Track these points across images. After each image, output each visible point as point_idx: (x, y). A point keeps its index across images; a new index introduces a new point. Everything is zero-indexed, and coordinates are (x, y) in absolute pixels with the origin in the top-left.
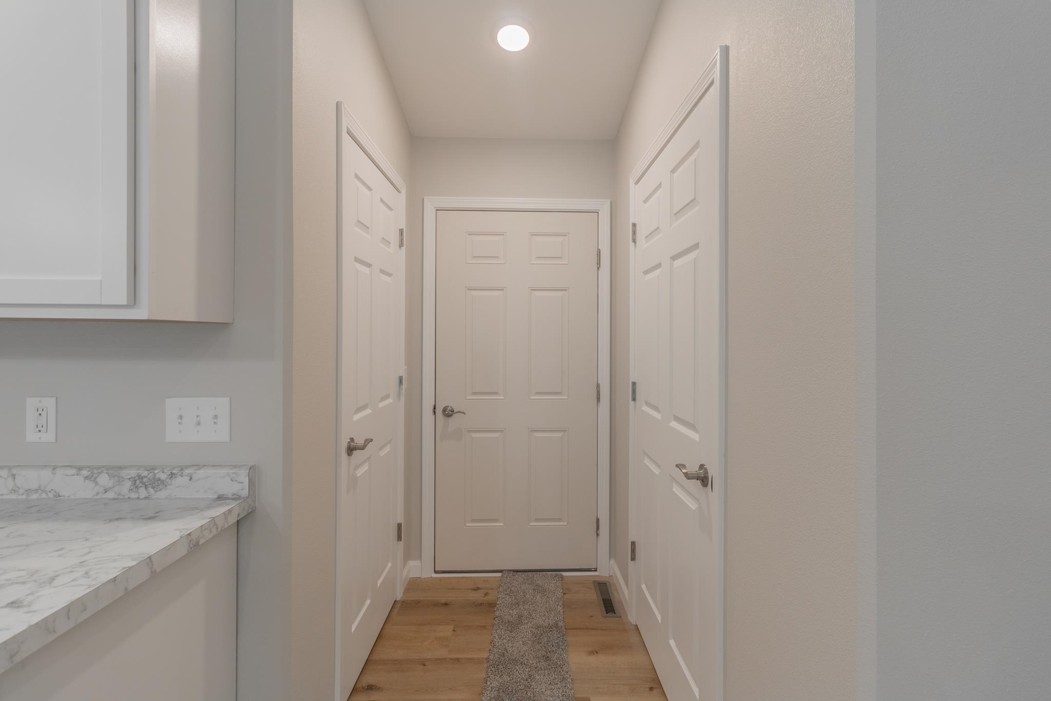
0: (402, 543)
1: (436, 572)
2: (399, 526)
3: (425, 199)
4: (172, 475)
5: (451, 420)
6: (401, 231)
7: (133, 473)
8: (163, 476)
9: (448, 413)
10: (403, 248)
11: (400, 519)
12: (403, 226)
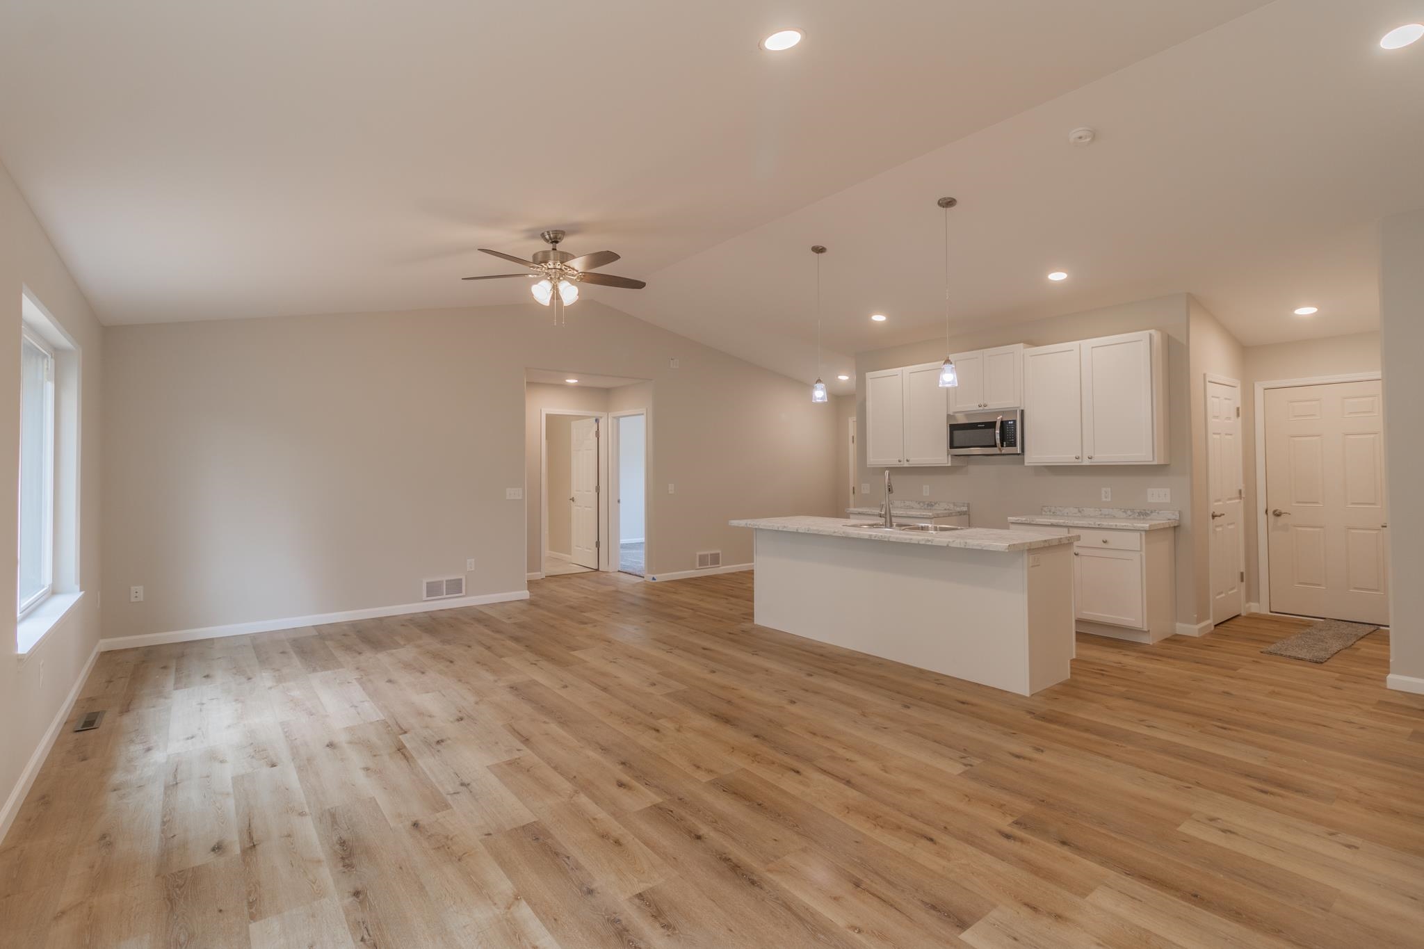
0: (1244, 583)
1: (1271, 612)
2: (1242, 574)
3: (1255, 385)
4: (1152, 512)
5: (1279, 518)
6: (1238, 409)
7: (1138, 511)
8: (1149, 512)
9: (1277, 514)
10: (1240, 418)
11: (1242, 569)
12: (1239, 405)
